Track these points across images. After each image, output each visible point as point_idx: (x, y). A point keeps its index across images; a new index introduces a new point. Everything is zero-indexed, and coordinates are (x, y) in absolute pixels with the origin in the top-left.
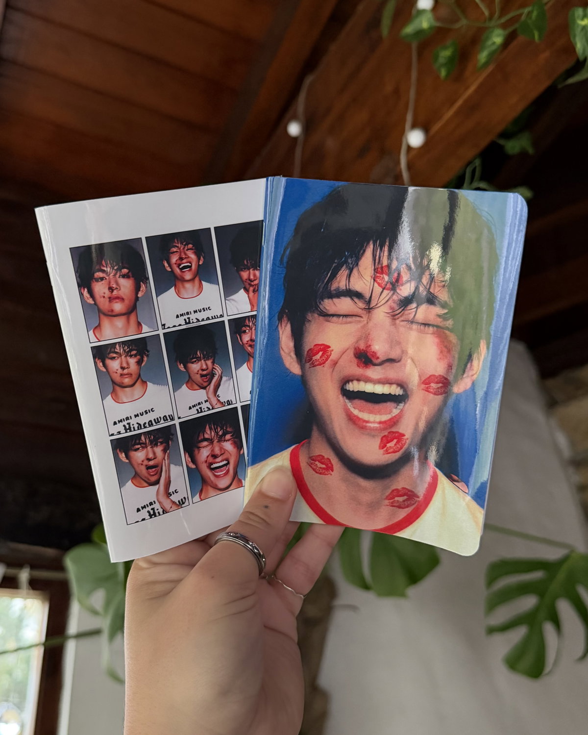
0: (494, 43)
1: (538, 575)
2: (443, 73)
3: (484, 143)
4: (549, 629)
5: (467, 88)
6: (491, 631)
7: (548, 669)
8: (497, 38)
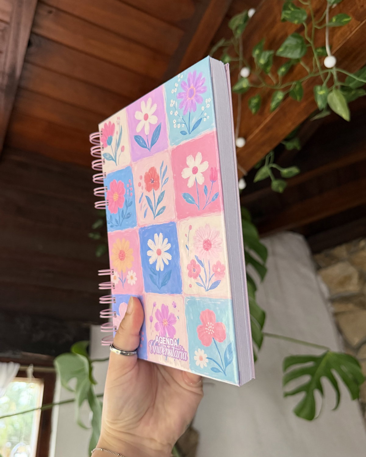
0: (278, 99)
1: (310, 364)
2: (253, 111)
3: (275, 144)
4: (317, 393)
5: (266, 119)
6: (287, 395)
7: (316, 416)
8: (280, 96)
